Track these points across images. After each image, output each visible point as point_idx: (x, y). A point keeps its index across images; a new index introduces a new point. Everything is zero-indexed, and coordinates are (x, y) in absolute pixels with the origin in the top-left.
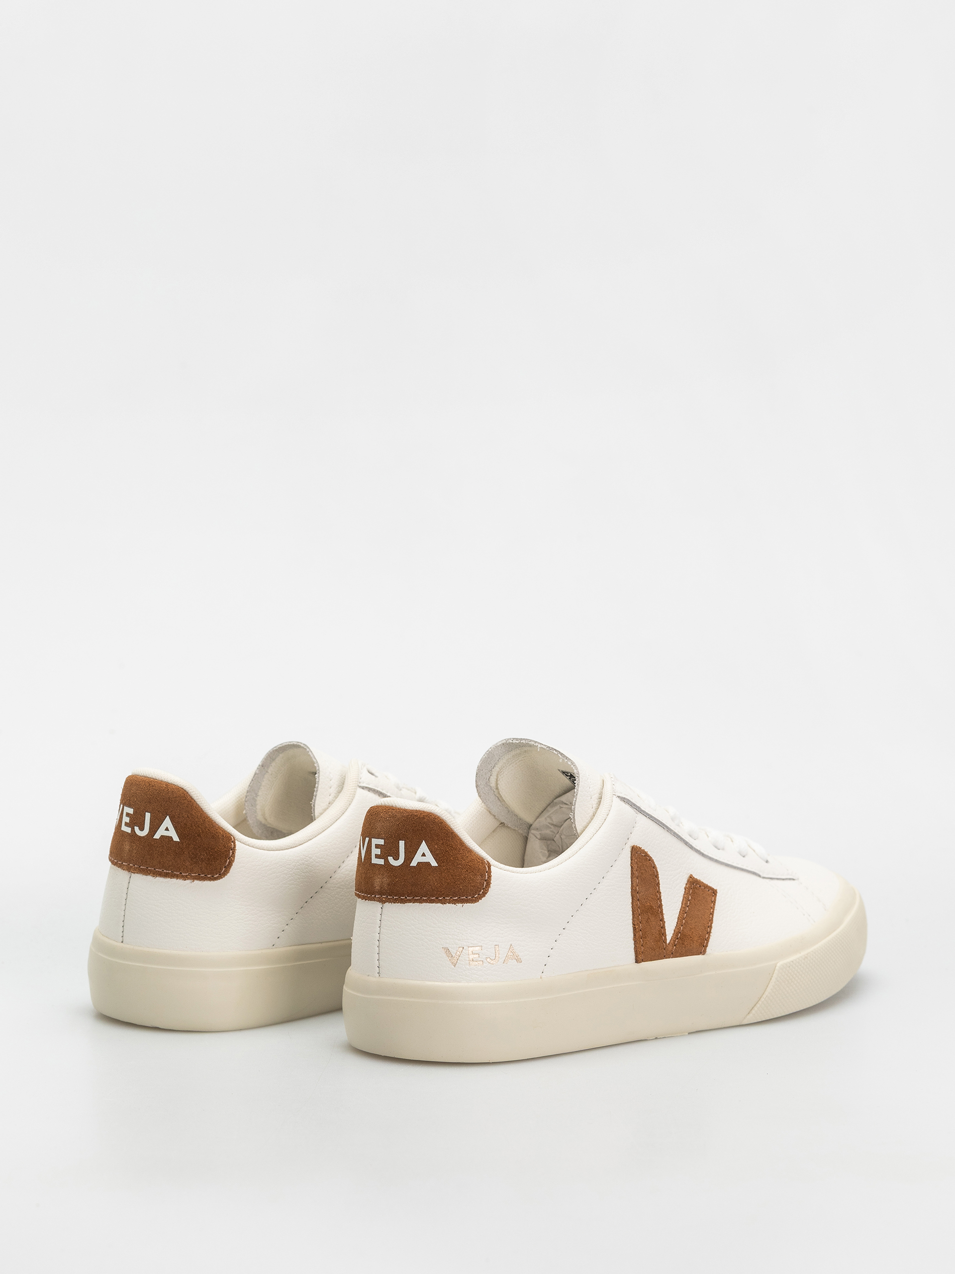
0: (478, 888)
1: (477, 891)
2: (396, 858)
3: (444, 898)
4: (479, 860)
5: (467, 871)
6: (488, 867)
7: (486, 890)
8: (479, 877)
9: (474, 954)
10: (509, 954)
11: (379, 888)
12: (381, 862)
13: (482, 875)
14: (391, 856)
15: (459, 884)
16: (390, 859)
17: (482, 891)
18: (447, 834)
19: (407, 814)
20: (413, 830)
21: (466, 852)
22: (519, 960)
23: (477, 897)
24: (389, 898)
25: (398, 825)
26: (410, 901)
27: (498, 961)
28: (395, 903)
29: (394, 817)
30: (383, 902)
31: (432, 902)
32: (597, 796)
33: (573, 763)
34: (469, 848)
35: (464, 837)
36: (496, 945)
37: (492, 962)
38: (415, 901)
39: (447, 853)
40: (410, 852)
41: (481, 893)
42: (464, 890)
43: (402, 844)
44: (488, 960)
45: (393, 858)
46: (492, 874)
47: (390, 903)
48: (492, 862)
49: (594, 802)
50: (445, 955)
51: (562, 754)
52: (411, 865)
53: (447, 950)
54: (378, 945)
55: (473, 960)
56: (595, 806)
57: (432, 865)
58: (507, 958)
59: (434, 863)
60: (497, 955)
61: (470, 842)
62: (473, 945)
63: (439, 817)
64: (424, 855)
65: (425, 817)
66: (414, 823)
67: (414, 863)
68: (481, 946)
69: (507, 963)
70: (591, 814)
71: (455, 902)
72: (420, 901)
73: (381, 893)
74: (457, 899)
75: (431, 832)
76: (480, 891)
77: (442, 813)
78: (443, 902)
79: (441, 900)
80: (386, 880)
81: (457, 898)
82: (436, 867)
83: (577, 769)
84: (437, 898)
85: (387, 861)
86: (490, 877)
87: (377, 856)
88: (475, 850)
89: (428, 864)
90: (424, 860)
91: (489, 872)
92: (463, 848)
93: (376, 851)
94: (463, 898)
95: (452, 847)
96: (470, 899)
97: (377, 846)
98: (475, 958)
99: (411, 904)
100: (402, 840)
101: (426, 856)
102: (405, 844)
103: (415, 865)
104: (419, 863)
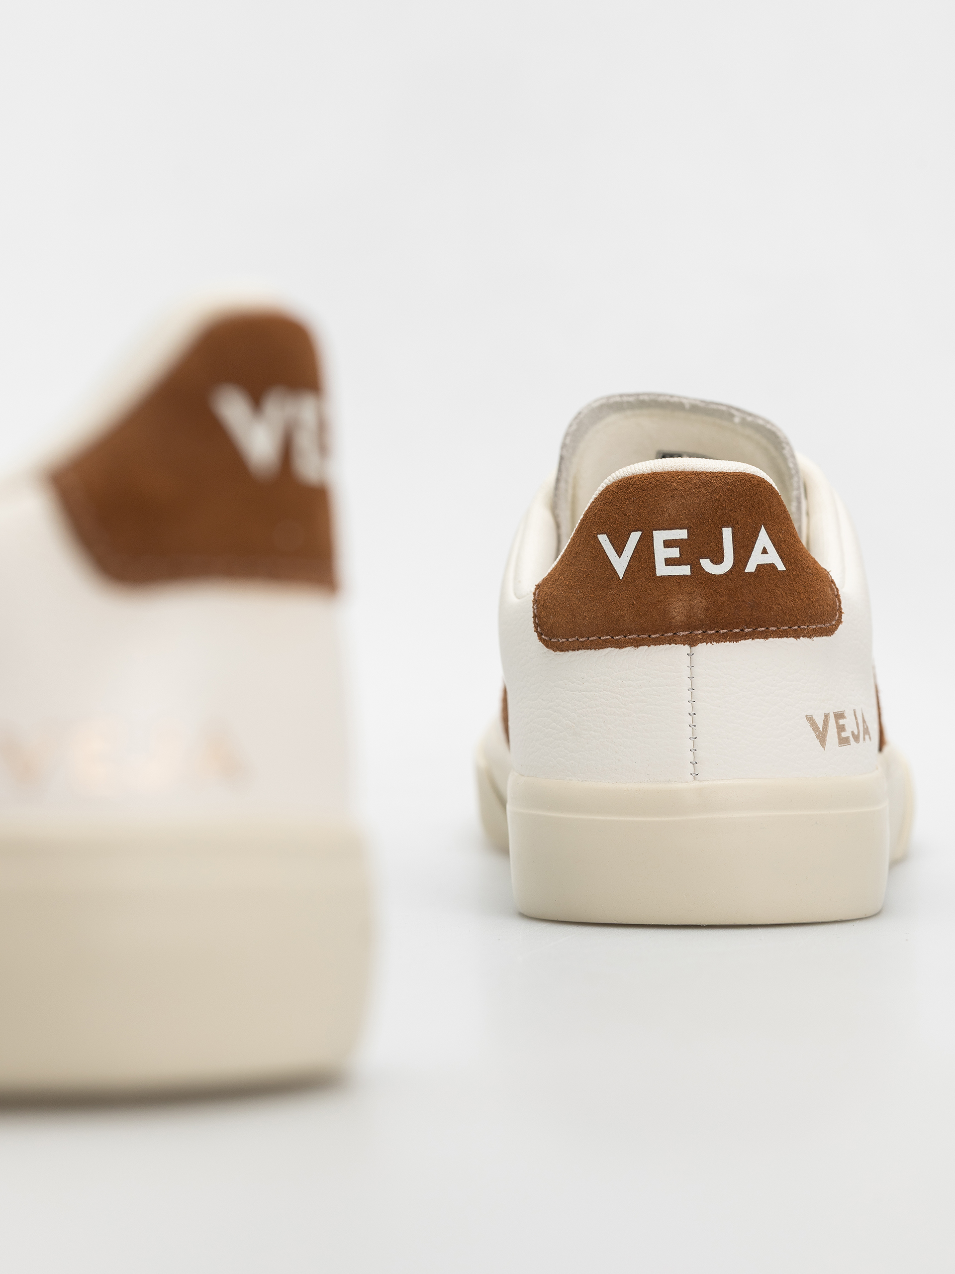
0: (833, 608)
1: (833, 614)
2: (718, 559)
11: (684, 618)
12: (685, 570)
14: (705, 558)
16: (707, 565)
18: (786, 515)
19: (732, 480)
20: (745, 507)
25: (713, 500)
26: (748, 636)
28: (719, 642)
29: (706, 486)
30: (693, 643)
38: (752, 636)
39: (793, 547)
40: (742, 547)
41: (837, 617)
42: (821, 612)
43: (727, 533)
45: (711, 561)
47: (709, 644)
52: (746, 571)
53: (812, 721)
57: (779, 569)
59: (781, 567)
64: (764, 552)
65: (760, 485)
66: (746, 496)
67: (751, 568)
71: (811, 634)
73: (690, 626)
76: (836, 614)
80: (699, 602)
82: (784, 572)
85: (697, 569)
87: (669, 562)
89: (772, 566)
90: (765, 560)
93: (661, 553)
96: (827, 627)
97: (668, 544)
100: (727, 527)
101: (768, 553)
102: (733, 533)
103: (754, 571)
104: (759, 567)
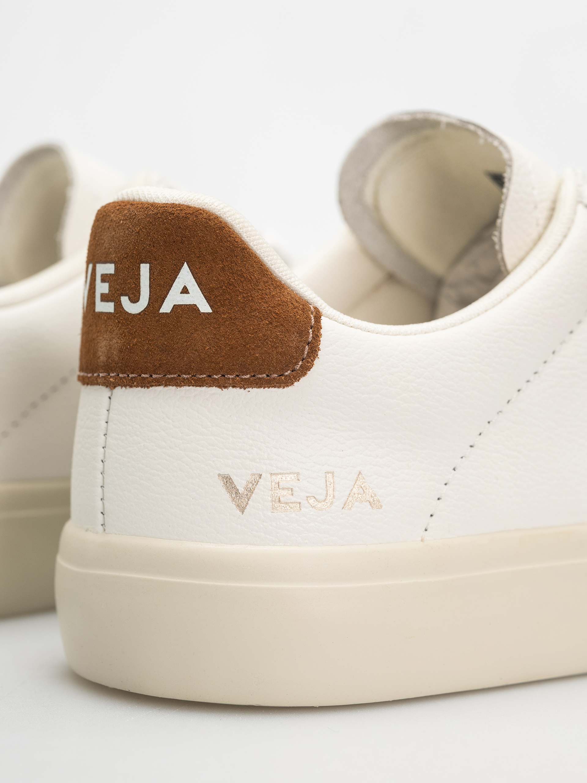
0: (292, 357)
1: (290, 363)
2: (135, 299)
3: (224, 376)
4: (296, 304)
5: (271, 323)
6: (315, 317)
7: (308, 362)
8: (294, 337)
9: (283, 489)
10: (355, 490)
11: (105, 358)
12: (109, 307)
13: (302, 333)
14: (126, 296)
15: (253, 349)
16: (126, 303)
17: (300, 363)
18: (233, 251)
19: (155, 211)
20: (165, 242)
21: (272, 287)
22: (375, 504)
23: (289, 376)
24: (121, 378)
25: (138, 233)
26: (158, 383)
27: (332, 503)
28: (131, 387)
29: (131, 217)
30: (111, 386)
31: (199, 383)
32: (546, 205)
33: (501, 143)
34: (280, 282)
35: (269, 258)
36: (328, 473)
37: (319, 505)
38: (167, 383)
39: (231, 287)
40: (160, 285)
41: (298, 367)
42: (263, 361)
43: (145, 269)
44: (312, 501)
45: (130, 299)
46: (322, 331)
47: (124, 388)
48: (325, 308)
49: (541, 215)
50: (223, 490)
51: (483, 130)
52: (161, 311)
53: (228, 481)
54: (101, 470)
55: (279, 501)
56: (542, 222)
57: (201, 311)
58: (350, 499)
59: (205, 308)
60: (330, 492)
61: (281, 269)
62: (282, 472)
63: (217, 218)
64: (185, 291)
65: (189, 216)
66: (167, 229)
67: (166, 308)
68: (298, 474)
69: (350, 509)
70: (535, 236)
71: (245, 384)
72: (178, 383)
73: (108, 369)
74: (249, 379)
75: (200, 246)
76: (296, 363)
77: (224, 210)
78: (222, 385)
79: (217, 379)
80: (116, 343)
81: (248, 376)
82: (208, 314)
83: (508, 151)
84: (210, 376)
85: (118, 306)
86: (317, 336)
87: (104, 298)
88: (292, 284)
89: (193, 309)
90: (186, 300)
91: (317, 328)
92: (265, 279)
93: (102, 288)
94: (260, 376)
95: (242, 276)
96: (274, 378)
97: (105, 278)
98: (283, 496)
99: (161, 388)
100: (145, 263)
101: (189, 293)
102: (150, 270)
103: (169, 312)
104: (175, 307)
